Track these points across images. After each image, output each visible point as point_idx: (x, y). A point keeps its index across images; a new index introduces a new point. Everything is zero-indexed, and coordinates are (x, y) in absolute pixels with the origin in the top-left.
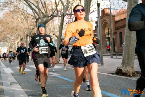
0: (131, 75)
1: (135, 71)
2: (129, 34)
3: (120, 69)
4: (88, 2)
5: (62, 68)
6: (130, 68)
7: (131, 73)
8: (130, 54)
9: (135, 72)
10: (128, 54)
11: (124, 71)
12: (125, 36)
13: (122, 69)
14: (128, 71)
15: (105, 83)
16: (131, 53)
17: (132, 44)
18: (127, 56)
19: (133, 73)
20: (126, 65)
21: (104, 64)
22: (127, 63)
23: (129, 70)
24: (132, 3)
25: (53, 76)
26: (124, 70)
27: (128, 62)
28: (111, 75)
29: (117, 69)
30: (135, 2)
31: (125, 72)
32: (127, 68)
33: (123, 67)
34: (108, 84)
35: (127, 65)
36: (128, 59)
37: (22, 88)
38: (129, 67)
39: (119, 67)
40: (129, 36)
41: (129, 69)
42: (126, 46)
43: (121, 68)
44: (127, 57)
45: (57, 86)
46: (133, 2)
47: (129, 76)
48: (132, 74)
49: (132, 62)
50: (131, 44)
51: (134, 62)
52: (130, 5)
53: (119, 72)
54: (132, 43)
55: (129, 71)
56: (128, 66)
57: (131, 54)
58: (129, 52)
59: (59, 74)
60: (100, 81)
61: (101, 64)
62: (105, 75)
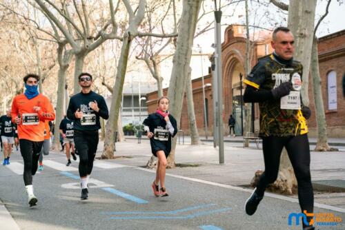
0: (290, 190)
4: (191, 7)
5: (118, 168)
6: (288, 174)
7: (288, 186)
14: (282, 181)
15: (224, 209)
19: (294, 185)
21: (225, 162)
23: (285, 177)
24: (300, 14)
25: (95, 189)
27: (283, 157)
28: (241, 189)
29: (256, 176)
30: (306, 12)
32: (281, 173)
34: (231, 211)
35: (281, 165)
37: (13, 217)
38: (285, 170)
45: (103, 213)
47: (285, 193)
48: (292, 189)
52: (294, 18)
55: (286, 181)
56: (284, 168)
59: (110, 184)
60: (212, 204)
61: (218, 162)
62: (227, 189)
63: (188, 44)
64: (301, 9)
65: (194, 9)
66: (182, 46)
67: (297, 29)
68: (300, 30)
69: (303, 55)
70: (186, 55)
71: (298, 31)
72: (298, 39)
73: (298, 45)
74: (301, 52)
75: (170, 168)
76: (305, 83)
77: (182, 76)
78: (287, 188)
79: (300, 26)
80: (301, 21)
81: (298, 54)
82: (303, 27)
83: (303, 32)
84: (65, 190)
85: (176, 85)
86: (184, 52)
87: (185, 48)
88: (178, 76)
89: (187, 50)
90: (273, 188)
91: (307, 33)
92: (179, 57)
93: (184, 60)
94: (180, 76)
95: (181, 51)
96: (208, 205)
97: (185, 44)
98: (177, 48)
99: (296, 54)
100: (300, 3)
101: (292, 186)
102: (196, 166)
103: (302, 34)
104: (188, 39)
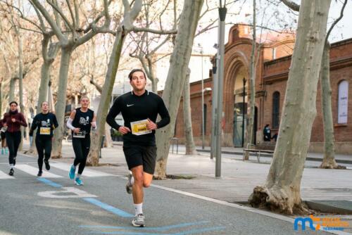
0: (291, 210)
1: (303, 199)
2: (296, 99)
3: (264, 191)
4: (193, 2)
5: (103, 177)
6: (289, 192)
7: (289, 205)
8: (293, 153)
9: (302, 202)
10: (289, 154)
11: (271, 198)
12: (285, 102)
13: (269, 193)
14: (283, 199)
15: (217, 228)
16: (297, 150)
17: (300, 126)
18: (286, 159)
19: (295, 205)
20: (279, 182)
21: (222, 176)
22: (283, 178)
23: (286, 196)
24: (312, 15)
25: (75, 199)
26: (273, 194)
27: (284, 173)
28: (237, 206)
29: (255, 192)
30: (319, 13)
31: (275, 200)
32: (282, 190)
33: (272, 186)
34: (225, 229)
35: (282, 181)
36: (288, 165)
38: (285, 187)
39: (260, 186)
40: (294, 103)
41: (285, 192)
42: (284, 131)
43: (266, 190)
44: (284, 161)
45: (82, 226)
46: (315, 12)
47: (285, 212)
48: (293, 208)
49: (297, 176)
50: (297, 127)
51: (301, 177)
52: (305, 20)
53: (259, 200)
54: (300, 122)
55: (287, 199)
56: (285, 185)
57: (296, 155)
58: (290, 146)
59: (92, 194)
60: (204, 222)
61: (214, 175)
62: (222, 205)
63: (188, 42)
64: (312, 10)
65: (196, 4)
66: (181, 45)
67: (308, 32)
68: (311, 34)
69: (312, 60)
70: (185, 54)
71: (308, 35)
72: (308, 43)
73: (307, 50)
74: (311, 58)
75: (160, 179)
76: (313, 92)
77: (179, 77)
78: (288, 207)
79: (311, 29)
80: (312, 23)
81: (308, 59)
82: (314, 30)
83: (314, 36)
84: (42, 199)
85: (172, 88)
86: (184, 52)
87: (184, 47)
88: (175, 78)
89: (186, 50)
90: (272, 207)
91: (318, 37)
92: (177, 57)
93: (183, 60)
94: (177, 78)
95: (179, 49)
96: (200, 223)
97: (184, 43)
98: (176, 46)
99: (305, 60)
100: (313, 4)
101: (293, 205)
102: (190, 178)
103: (312, 38)
104: (188, 37)
